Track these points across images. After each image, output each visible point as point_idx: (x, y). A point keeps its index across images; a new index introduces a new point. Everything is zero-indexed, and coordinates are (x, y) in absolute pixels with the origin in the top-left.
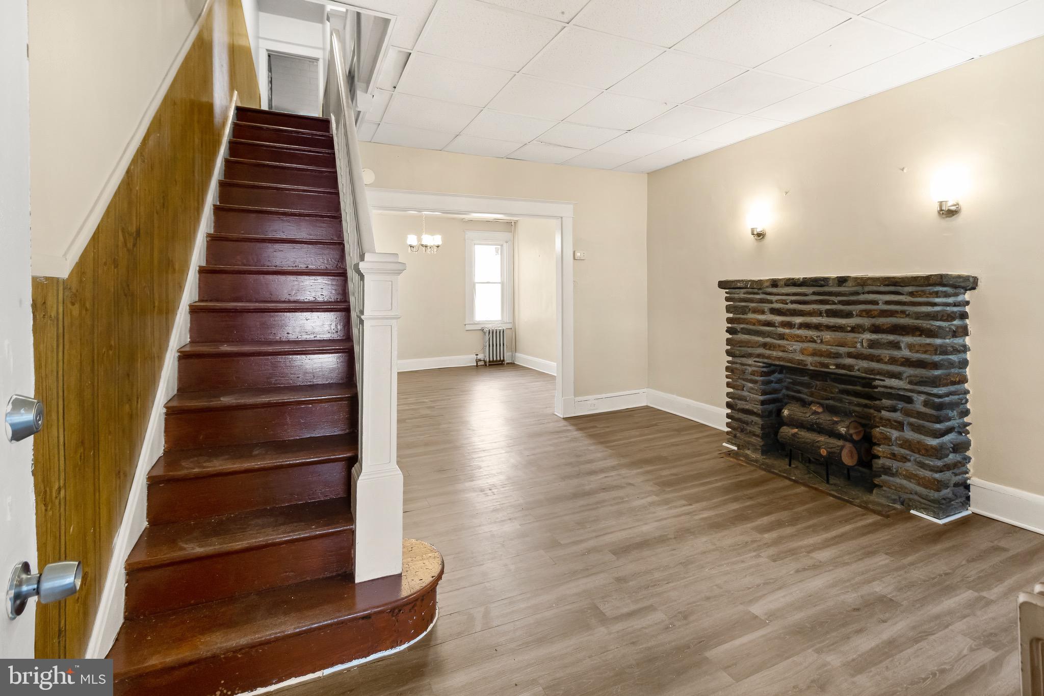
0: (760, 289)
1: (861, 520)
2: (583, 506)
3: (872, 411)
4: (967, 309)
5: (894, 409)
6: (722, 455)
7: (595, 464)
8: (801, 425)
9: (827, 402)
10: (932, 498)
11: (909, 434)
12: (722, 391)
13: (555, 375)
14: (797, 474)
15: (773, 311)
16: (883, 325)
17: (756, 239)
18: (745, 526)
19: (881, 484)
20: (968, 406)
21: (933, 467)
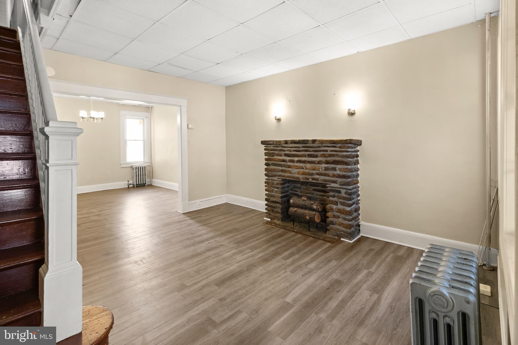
0: (280, 145)
1: (324, 246)
2: (198, 261)
3: (325, 197)
4: (358, 153)
5: (334, 196)
6: (264, 224)
7: (202, 237)
8: (298, 206)
9: (308, 195)
10: (348, 232)
11: (340, 206)
12: (263, 193)
13: (178, 190)
14: (297, 229)
15: (286, 155)
16: (330, 160)
17: (277, 122)
18: (278, 258)
19: (330, 229)
20: (359, 193)
21: (349, 219)
